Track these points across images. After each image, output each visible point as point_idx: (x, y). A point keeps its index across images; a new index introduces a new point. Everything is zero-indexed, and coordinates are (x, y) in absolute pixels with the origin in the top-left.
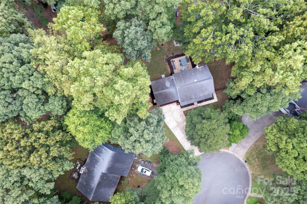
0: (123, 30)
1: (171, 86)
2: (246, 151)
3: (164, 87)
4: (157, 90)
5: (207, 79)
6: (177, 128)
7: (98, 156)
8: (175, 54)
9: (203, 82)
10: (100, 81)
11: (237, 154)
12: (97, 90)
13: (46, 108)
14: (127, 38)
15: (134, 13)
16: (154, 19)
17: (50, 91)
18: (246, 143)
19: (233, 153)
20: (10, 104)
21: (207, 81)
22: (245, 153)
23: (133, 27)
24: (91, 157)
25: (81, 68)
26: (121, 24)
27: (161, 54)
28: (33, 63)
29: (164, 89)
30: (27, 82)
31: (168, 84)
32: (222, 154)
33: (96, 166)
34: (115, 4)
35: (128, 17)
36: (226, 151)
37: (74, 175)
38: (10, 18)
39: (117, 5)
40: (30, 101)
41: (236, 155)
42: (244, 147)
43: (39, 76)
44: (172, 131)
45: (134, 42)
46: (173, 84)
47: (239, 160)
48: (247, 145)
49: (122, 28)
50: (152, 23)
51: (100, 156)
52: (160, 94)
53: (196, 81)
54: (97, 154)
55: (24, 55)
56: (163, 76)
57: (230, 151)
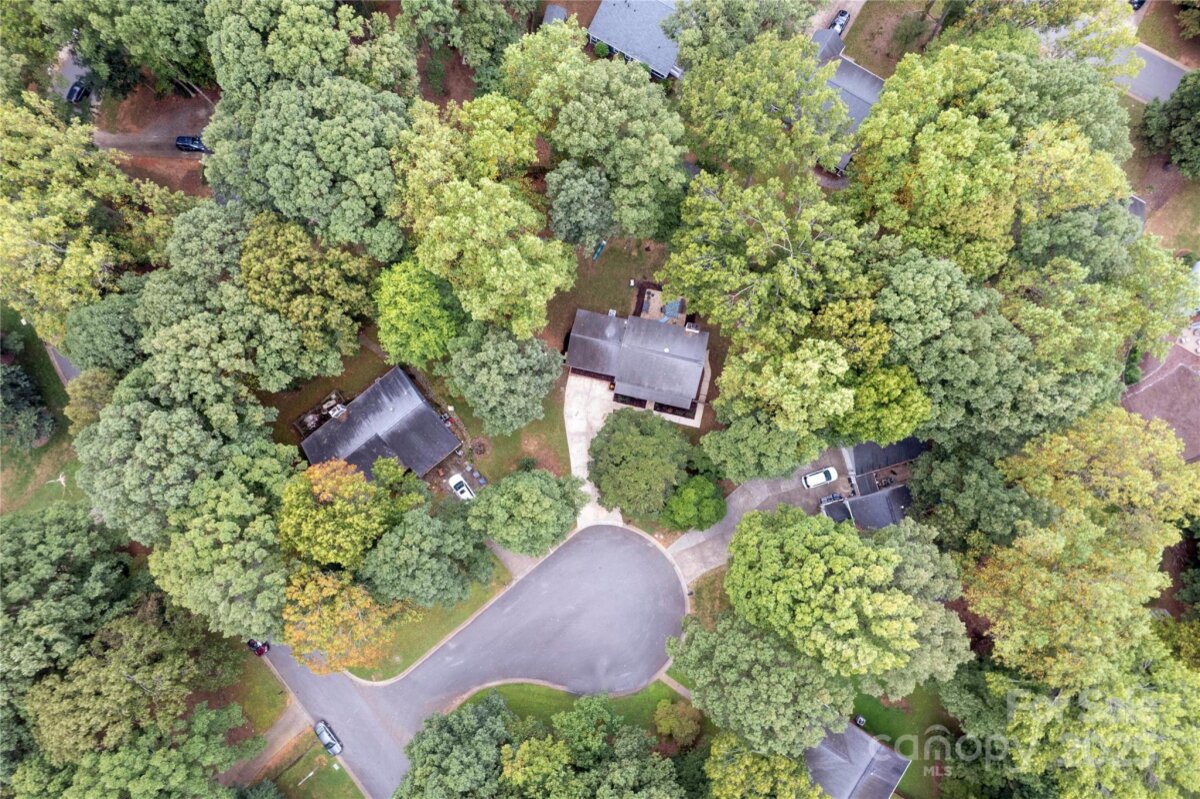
0: (566, 177)
1: (613, 338)
2: (704, 570)
3: (599, 332)
4: (582, 331)
5: (690, 360)
6: (583, 438)
7: (385, 399)
9: (680, 361)
10: (483, 232)
11: (682, 567)
12: (472, 244)
13: (367, 234)
14: (563, 193)
15: (600, 159)
16: (628, 187)
17: (392, 209)
18: (715, 553)
19: (674, 562)
20: (321, 195)
21: (688, 363)
22: (699, 575)
23: (583, 181)
24: (368, 395)
25: (467, 199)
26: (567, 167)
27: (635, 266)
28: (394, 152)
29: (596, 336)
30: (367, 175)
31: (610, 331)
32: (649, 549)
33: (371, 417)
34: (574, 130)
35: (586, 162)
36: (661, 547)
37: (311, 417)
38: (397, 62)
39: (576, 135)
40: (355, 208)
41: (677, 568)
42: (704, 560)
43: (391, 177)
44: (569, 438)
45: (574, 207)
46: (620, 336)
47: (678, 583)
48: (712, 559)
49: (565, 172)
50: (621, 192)
51: (391, 400)
52: (584, 342)
53: (667, 350)
54: (387, 395)
55: (390, 133)
56: (613, 312)
57: (669, 552)
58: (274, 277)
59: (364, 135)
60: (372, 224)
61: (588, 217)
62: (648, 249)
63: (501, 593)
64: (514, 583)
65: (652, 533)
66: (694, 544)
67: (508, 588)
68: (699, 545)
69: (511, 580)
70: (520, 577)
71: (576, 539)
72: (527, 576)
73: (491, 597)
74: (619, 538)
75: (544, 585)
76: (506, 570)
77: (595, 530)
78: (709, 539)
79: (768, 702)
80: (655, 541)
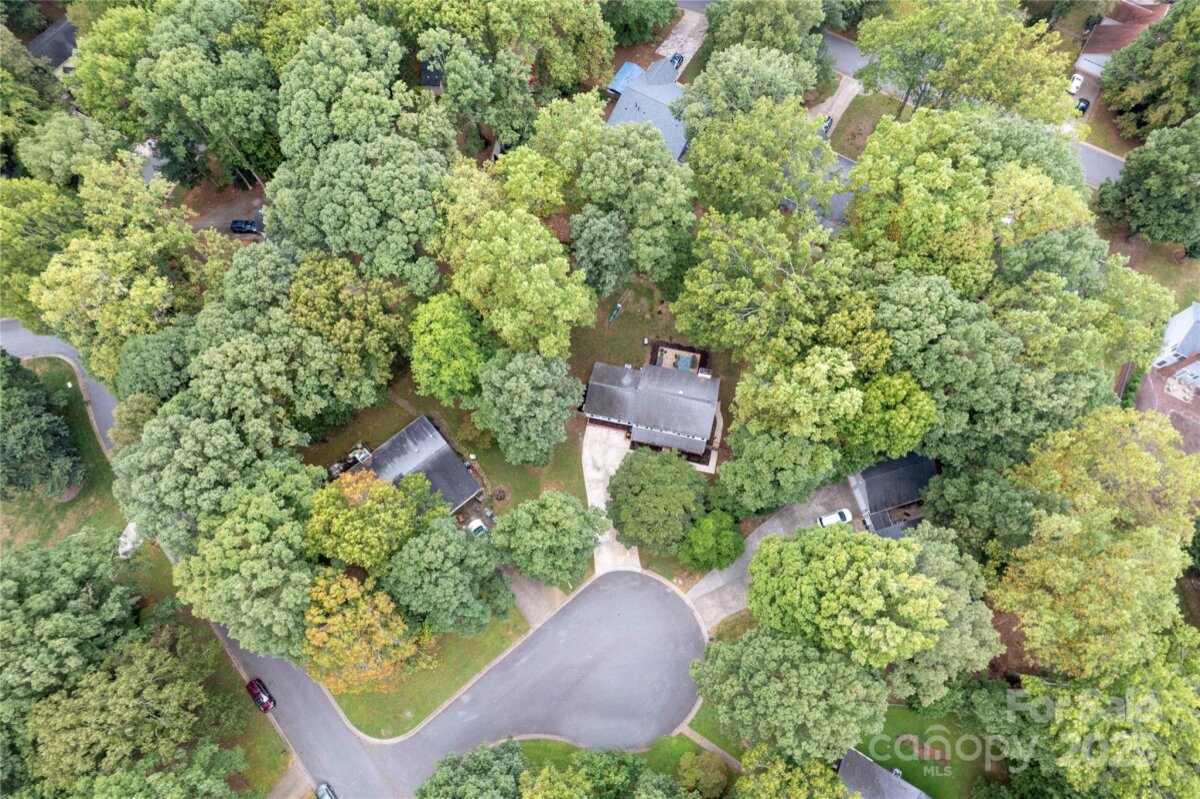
0: (589, 217)
1: (631, 385)
2: (724, 616)
3: (616, 380)
4: (601, 379)
5: (704, 401)
6: (601, 485)
8: (674, 341)
9: (694, 402)
11: (701, 613)
13: (408, 267)
14: (587, 230)
15: (619, 205)
16: (644, 227)
18: (734, 598)
19: (693, 607)
20: (369, 229)
21: (702, 404)
22: (719, 620)
23: (604, 220)
24: (394, 442)
25: (502, 224)
26: (590, 209)
27: (647, 327)
28: (436, 194)
29: (614, 384)
30: (412, 212)
31: (627, 380)
32: (667, 594)
33: (396, 460)
34: (596, 176)
35: (608, 208)
36: (679, 592)
37: (336, 466)
38: (440, 130)
39: (598, 180)
40: (398, 241)
41: (697, 614)
42: (723, 605)
43: (433, 215)
44: (587, 484)
45: (597, 245)
46: (636, 383)
47: (698, 629)
48: (732, 604)
49: (588, 213)
50: (638, 232)
52: (602, 390)
53: (681, 392)
54: (413, 440)
55: (434, 177)
56: (629, 366)
57: (689, 596)
58: (321, 302)
59: (411, 177)
60: (413, 259)
61: (608, 254)
62: (660, 313)
63: (518, 643)
64: (531, 632)
65: (670, 578)
66: (713, 588)
67: (524, 638)
68: (718, 590)
69: (528, 629)
70: (537, 625)
71: (594, 585)
72: (545, 624)
73: (507, 647)
74: (637, 583)
75: (563, 633)
76: (523, 618)
77: (613, 577)
78: (727, 584)
79: (800, 695)
80: (673, 586)
